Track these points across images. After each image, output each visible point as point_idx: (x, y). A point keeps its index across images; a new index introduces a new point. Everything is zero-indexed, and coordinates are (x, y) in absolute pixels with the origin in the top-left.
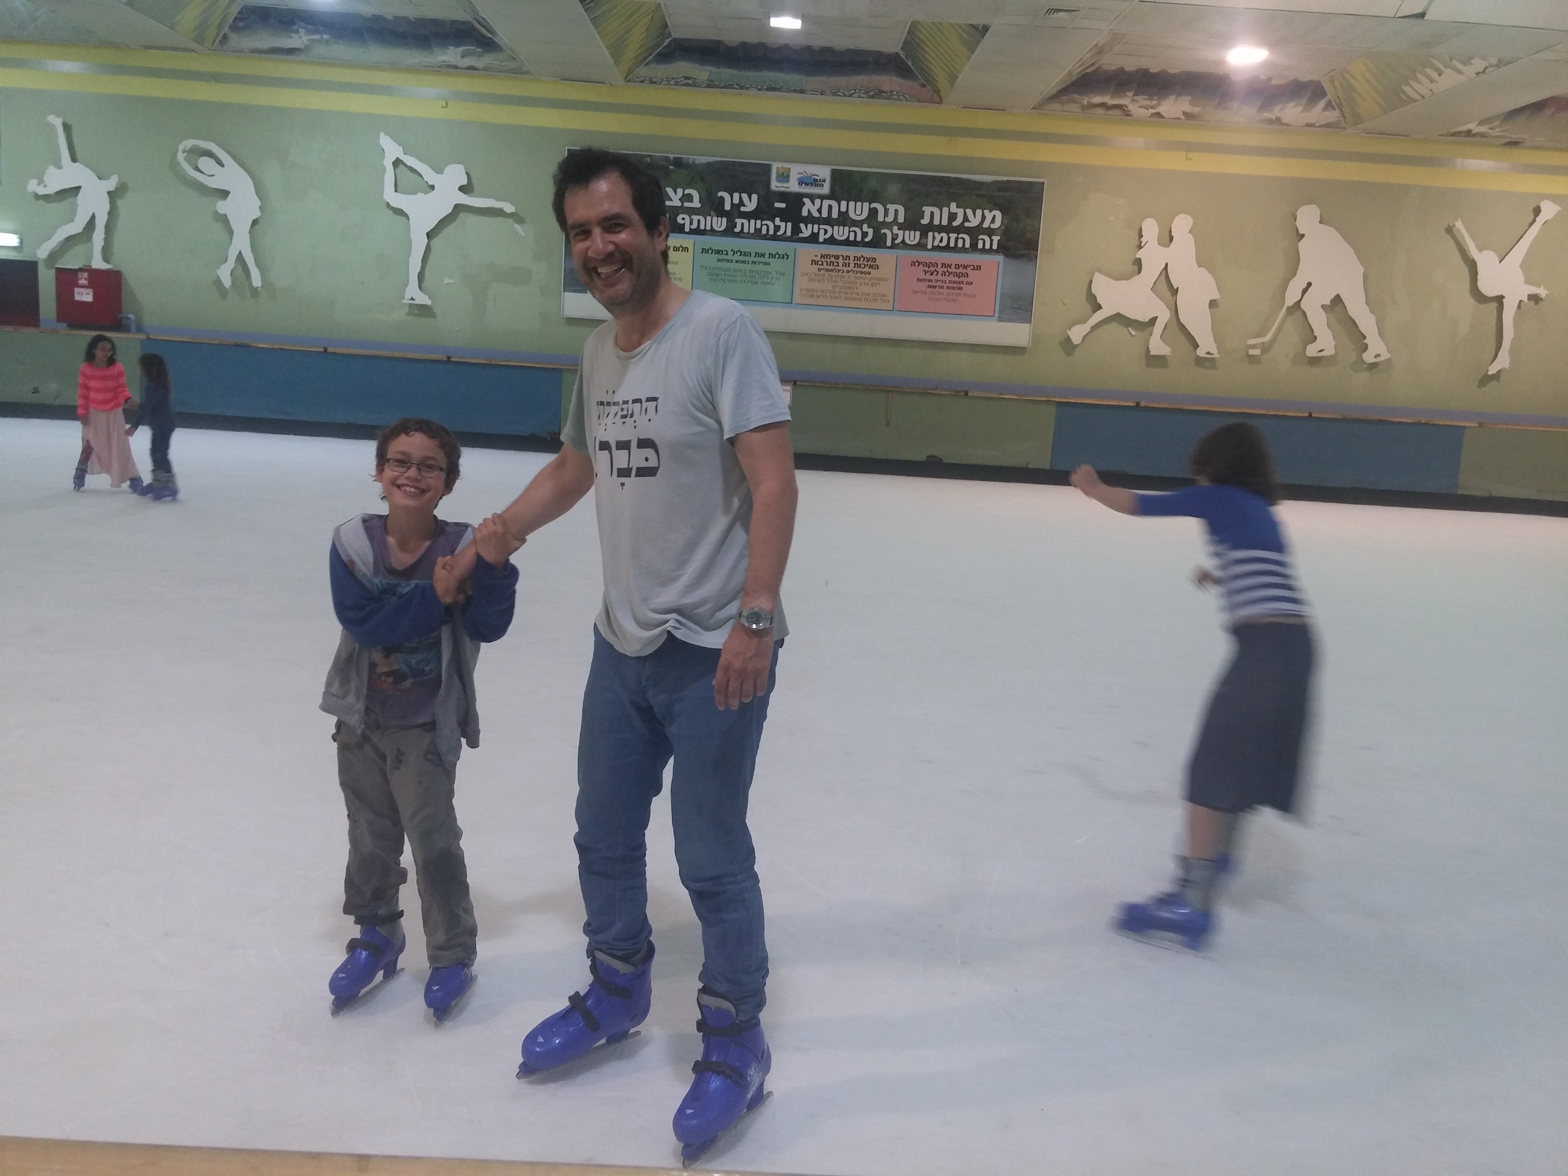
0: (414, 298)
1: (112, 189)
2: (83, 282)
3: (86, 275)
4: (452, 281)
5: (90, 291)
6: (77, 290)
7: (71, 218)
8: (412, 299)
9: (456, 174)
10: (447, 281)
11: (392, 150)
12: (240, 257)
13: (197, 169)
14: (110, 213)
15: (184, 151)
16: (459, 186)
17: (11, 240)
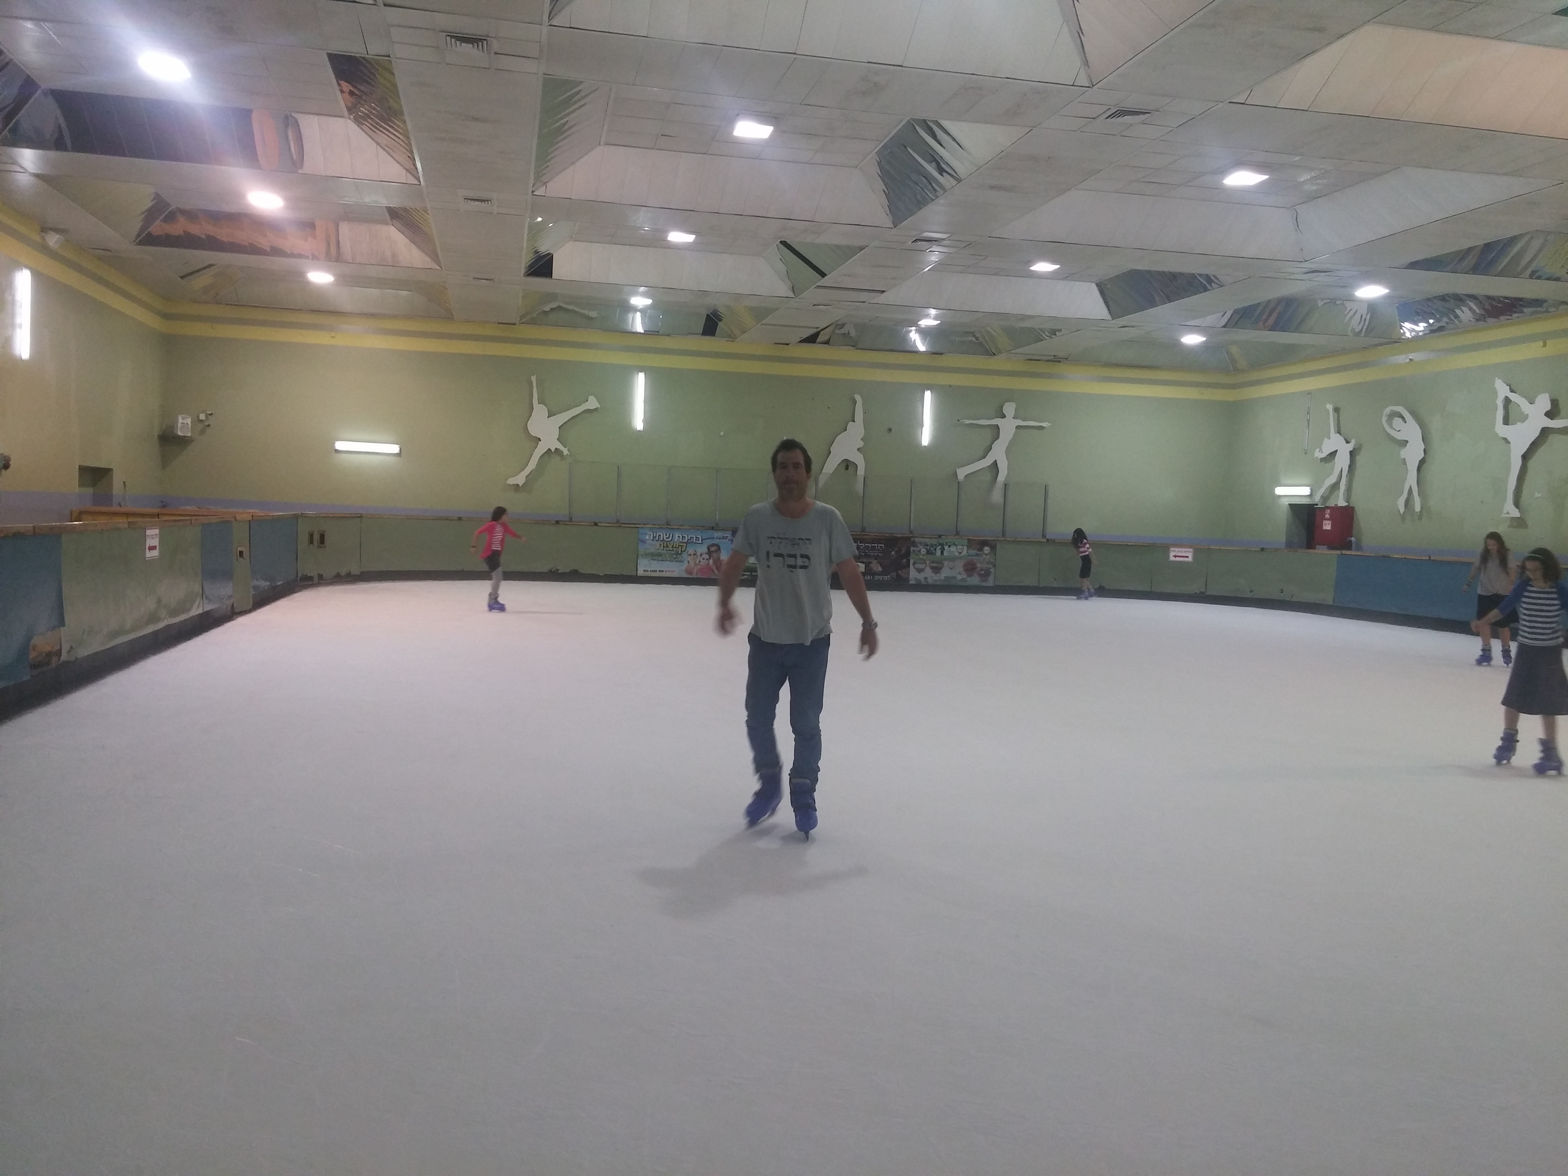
0: (1509, 512)
1: (1352, 449)
2: (1327, 516)
3: (1329, 511)
4: (1540, 496)
5: (1330, 522)
6: (1325, 522)
7: (1331, 474)
8: (1508, 513)
9: (1544, 403)
10: (1537, 495)
11: (1502, 390)
12: (1410, 491)
13: (1392, 427)
14: (1350, 466)
15: (1386, 415)
16: (1544, 413)
17: (1306, 491)
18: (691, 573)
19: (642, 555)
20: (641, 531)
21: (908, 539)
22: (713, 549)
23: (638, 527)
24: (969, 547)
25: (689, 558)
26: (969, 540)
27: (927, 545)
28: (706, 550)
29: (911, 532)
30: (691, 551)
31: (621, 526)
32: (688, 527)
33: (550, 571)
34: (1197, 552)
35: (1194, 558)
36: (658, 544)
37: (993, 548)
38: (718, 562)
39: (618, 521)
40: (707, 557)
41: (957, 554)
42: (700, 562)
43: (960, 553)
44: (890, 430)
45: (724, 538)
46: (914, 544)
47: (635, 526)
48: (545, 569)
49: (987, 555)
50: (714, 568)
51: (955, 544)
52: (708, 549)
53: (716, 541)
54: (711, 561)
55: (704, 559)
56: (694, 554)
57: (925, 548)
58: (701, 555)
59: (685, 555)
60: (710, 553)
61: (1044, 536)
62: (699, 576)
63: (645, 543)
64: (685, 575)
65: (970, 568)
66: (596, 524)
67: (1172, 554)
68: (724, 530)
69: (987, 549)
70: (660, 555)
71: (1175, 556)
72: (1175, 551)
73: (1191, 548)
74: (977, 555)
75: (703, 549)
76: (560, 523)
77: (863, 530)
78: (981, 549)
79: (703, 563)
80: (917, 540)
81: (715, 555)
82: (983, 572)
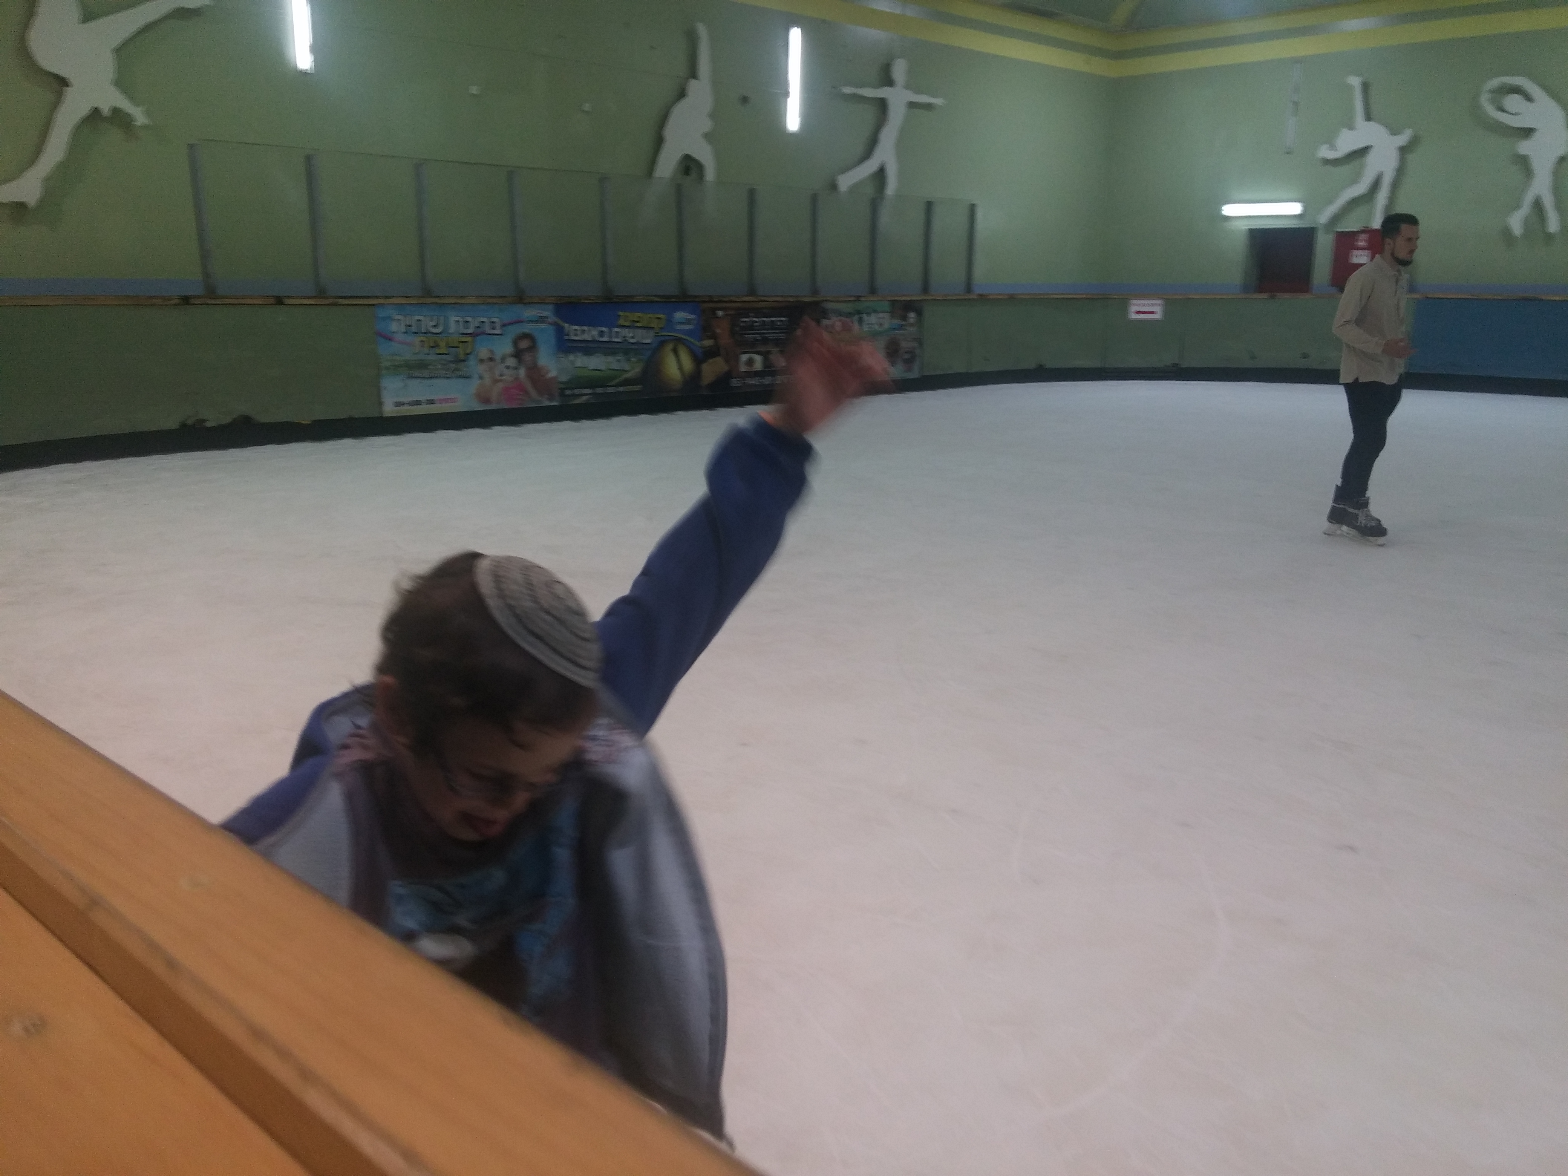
1: (1404, 143)
2: (1360, 243)
3: (1363, 236)
6: (1354, 252)
7: (1357, 179)
12: (1537, 202)
13: (1502, 110)
14: (1398, 171)
15: (1488, 92)
17: (1295, 208)
18: (487, 401)
19: (387, 368)
20: (382, 313)
21: (816, 303)
22: (524, 344)
23: (374, 305)
24: (892, 313)
25: (482, 368)
26: (893, 302)
27: (840, 314)
28: (509, 349)
29: (815, 291)
30: (484, 353)
31: (336, 304)
32: (473, 300)
33: (184, 425)
34: (1169, 304)
35: (1166, 313)
36: (417, 340)
37: (919, 313)
38: (535, 373)
39: (321, 293)
40: (511, 362)
41: (877, 327)
42: (501, 375)
43: (881, 325)
44: (745, 100)
45: (542, 320)
46: (824, 314)
47: (366, 302)
48: (171, 423)
49: (912, 325)
50: (529, 386)
51: (875, 311)
52: (515, 343)
53: (527, 328)
54: (522, 372)
55: (508, 367)
56: (491, 359)
57: (840, 321)
58: (503, 359)
59: (472, 362)
60: (518, 354)
61: (969, 288)
62: (505, 406)
63: (390, 339)
64: (477, 407)
65: (893, 351)
66: (279, 301)
67: (1134, 309)
68: (542, 303)
69: (912, 315)
70: (422, 365)
71: (1138, 312)
72: (1136, 305)
73: (1159, 298)
74: (901, 327)
75: (505, 347)
76: (192, 301)
77: (752, 292)
78: (904, 318)
79: (508, 376)
80: (830, 306)
81: (527, 358)
82: (906, 356)
